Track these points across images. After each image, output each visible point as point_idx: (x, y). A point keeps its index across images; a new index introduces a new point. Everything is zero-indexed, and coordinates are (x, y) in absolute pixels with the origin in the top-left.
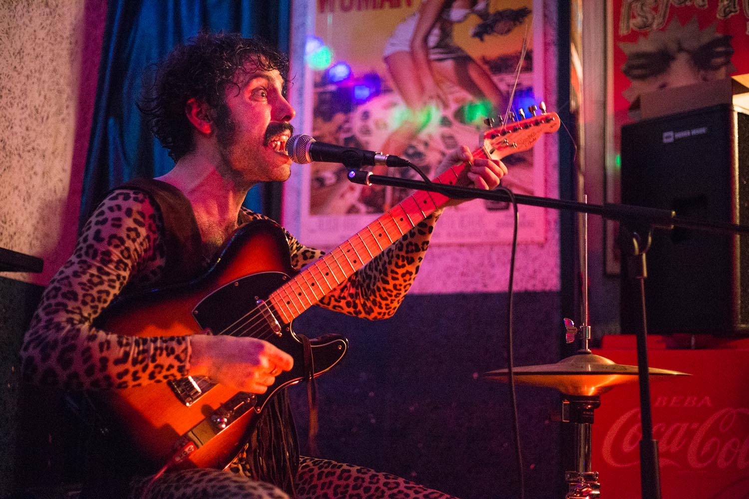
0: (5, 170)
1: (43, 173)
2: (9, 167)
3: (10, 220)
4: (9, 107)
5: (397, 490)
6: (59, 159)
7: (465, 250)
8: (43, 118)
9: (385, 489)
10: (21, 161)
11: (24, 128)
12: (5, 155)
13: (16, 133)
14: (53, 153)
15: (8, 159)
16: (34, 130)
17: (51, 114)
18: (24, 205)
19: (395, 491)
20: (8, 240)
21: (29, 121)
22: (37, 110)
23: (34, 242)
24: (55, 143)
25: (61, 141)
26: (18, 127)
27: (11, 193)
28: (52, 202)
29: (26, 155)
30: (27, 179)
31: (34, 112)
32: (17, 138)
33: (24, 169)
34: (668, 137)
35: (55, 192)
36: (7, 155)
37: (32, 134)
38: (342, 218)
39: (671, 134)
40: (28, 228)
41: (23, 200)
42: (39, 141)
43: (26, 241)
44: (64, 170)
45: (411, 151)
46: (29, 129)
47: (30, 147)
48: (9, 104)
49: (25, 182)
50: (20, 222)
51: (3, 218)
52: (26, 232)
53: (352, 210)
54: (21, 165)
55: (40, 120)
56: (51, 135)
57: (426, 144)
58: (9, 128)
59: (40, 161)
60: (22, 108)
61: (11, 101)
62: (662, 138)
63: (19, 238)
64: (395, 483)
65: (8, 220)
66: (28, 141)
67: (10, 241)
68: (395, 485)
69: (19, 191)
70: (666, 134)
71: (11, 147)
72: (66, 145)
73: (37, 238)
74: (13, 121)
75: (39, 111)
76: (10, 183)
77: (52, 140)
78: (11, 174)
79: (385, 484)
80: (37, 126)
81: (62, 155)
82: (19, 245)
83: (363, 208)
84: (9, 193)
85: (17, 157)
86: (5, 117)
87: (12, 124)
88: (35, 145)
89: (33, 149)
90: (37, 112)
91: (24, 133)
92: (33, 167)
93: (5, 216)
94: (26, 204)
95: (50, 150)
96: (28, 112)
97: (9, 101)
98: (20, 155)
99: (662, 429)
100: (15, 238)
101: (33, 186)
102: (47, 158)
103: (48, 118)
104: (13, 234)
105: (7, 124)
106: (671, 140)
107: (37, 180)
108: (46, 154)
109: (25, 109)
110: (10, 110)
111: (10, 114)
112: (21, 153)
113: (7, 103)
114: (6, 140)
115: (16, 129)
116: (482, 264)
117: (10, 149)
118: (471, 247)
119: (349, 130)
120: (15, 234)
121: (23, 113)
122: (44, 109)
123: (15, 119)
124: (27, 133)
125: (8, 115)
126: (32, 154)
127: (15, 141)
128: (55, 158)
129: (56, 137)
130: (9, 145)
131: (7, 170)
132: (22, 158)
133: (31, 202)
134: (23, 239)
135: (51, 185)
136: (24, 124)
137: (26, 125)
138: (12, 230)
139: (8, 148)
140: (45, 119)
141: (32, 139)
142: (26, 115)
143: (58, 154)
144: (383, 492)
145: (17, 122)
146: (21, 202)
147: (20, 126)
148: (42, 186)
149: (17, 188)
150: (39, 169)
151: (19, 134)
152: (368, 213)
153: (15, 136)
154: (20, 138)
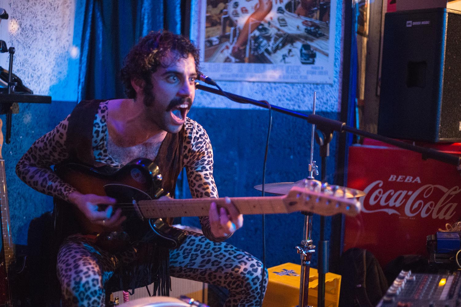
0: (33, 41)
1: (57, 39)
2: (36, 39)
3: (38, 69)
4: (34, 6)
5: (220, 252)
6: (65, 29)
7: (288, 86)
8: (55, 8)
9: (213, 252)
10: (43, 35)
11: (44, 16)
12: (33, 33)
13: (39, 20)
14: (62, 26)
15: (34, 35)
16: (50, 16)
17: (59, 5)
18: (45, 59)
19: (218, 253)
20: (37, 79)
21: (46, 12)
22: (51, 4)
23: (53, 78)
24: (63, 20)
25: (67, 18)
26: (40, 16)
27: (38, 54)
28: (62, 54)
29: (45, 31)
30: (47, 44)
31: (49, 5)
32: (40, 22)
33: (45, 39)
34: (409, 24)
35: (64, 47)
36: (34, 33)
37: (49, 18)
38: (222, 65)
39: (411, 22)
40: (49, 70)
41: (45, 56)
42: (53, 21)
43: (48, 78)
44: (69, 35)
45: (260, 27)
46: (47, 16)
47: (48, 26)
48: (34, 4)
49: (45, 46)
50: (43, 69)
51: (33, 68)
52: (47, 73)
53: (227, 60)
54: (43, 37)
55: (53, 9)
56: (60, 17)
57: (269, 23)
58: (34, 18)
59: (54, 32)
60: (42, 5)
61: (34, 3)
62: (406, 24)
63: (43, 77)
64: (219, 248)
65: (36, 69)
66: (46, 22)
67: (38, 80)
68: (219, 249)
69: (42, 51)
70: (408, 22)
71: (36, 28)
72: (70, 20)
73: (54, 76)
74: (37, 13)
75: (52, 4)
76: (36, 48)
77: (61, 19)
78: (37, 43)
79: (214, 249)
80: (52, 13)
81: (68, 27)
82: (44, 81)
83: (233, 59)
84: (36, 54)
85: (40, 33)
86: (31, 12)
87: (36, 15)
88: (50, 24)
89: (50, 26)
90: (51, 6)
91: (44, 19)
92: (50, 36)
93: (34, 67)
94: (47, 58)
95: (60, 26)
96: (46, 6)
97: (33, 2)
98: (42, 32)
99: (392, 194)
100: (41, 77)
101: (51, 47)
102: (58, 30)
103: (58, 7)
104: (40, 75)
105: (33, 15)
106: (410, 26)
107: (53, 44)
108: (58, 28)
109: (44, 5)
110: (34, 7)
111: (34, 10)
112: (42, 30)
113: (32, 4)
114: (33, 25)
115: (39, 17)
116: (298, 95)
117: (36, 29)
118: (293, 84)
119: (226, 13)
120: (41, 75)
121: (43, 8)
122: (55, 3)
123: (38, 12)
124: (46, 18)
125: (33, 11)
126: (49, 29)
127: (38, 25)
128: (64, 29)
129: (64, 16)
130: (35, 27)
131: (34, 41)
132: (43, 33)
133: (49, 56)
134: (45, 77)
135: (61, 45)
136: (44, 14)
137: (45, 13)
138: (39, 74)
139: (34, 29)
140: (56, 8)
141: (49, 21)
142: (44, 8)
143: (65, 26)
144: (211, 254)
145: (39, 13)
146: (44, 57)
147: (41, 15)
148: (56, 46)
149: (41, 50)
150: (53, 37)
151: (40, 20)
152: (236, 62)
153: (38, 22)
154: (41, 22)
